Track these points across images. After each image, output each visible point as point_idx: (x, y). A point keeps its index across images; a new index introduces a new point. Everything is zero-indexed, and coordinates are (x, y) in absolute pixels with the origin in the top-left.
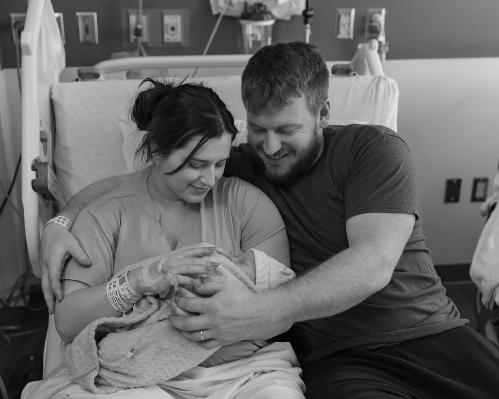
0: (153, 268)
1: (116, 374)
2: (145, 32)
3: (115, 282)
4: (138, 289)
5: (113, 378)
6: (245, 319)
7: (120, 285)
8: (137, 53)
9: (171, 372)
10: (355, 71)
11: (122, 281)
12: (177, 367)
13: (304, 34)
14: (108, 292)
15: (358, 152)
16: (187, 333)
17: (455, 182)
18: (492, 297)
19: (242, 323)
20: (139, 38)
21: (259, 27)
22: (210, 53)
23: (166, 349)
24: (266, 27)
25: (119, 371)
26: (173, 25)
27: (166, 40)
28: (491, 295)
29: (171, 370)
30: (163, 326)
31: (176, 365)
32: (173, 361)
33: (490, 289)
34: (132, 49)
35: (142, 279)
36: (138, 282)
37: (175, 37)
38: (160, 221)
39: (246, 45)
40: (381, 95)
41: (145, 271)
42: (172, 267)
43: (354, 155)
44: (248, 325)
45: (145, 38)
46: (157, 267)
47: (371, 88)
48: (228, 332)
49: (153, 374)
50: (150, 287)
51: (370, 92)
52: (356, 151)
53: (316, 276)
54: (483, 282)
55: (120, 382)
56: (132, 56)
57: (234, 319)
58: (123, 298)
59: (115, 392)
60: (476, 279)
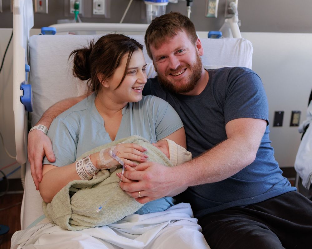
0: (107, 153)
1: (83, 217)
2: (81, 7)
3: (81, 162)
4: (97, 166)
5: (81, 220)
6: (166, 183)
7: (85, 164)
8: (75, 20)
9: (119, 215)
10: (222, 36)
11: (86, 161)
12: (123, 212)
13: (187, 12)
14: (77, 168)
15: (232, 82)
16: (130, 194)
17: (280, 113)
18: (309, 180)
19: (164, 185)
20: (77, 10)
21: (157, 7)
22: (124, 22)
23: (116, 201)
24: (162, 7)
25: (85, 215)
26: (99, 4)
27: (94, 13)
28: (309, 179)
29: (119, 214)
30: (114, 186)
31: (122, 211)
32: (120, 208)
33: (308, 175)
34: (71, 18)
35: (99, 160)
36: (97, 162)
37: (100, 11)
38: (104, 125)
39: (148, 18)
40: (242, 50)
41: (101, 155)
42: (119, 153)
43: (229, 84)
44: (168, 187)
45: (80, 11)
46: (109, 153)
47: (236, 46)
48: (156, 192)
49: (108, 216)
50: (105, 165)
51: (235, 48)
52: (230, 82)
53: (208, 155)
54: (303, 171)
55: (86, 222)
56: (71, 22)
57: (160, 183)
58: (88, 172)
59: (82, 230)
60: (299, 170)
